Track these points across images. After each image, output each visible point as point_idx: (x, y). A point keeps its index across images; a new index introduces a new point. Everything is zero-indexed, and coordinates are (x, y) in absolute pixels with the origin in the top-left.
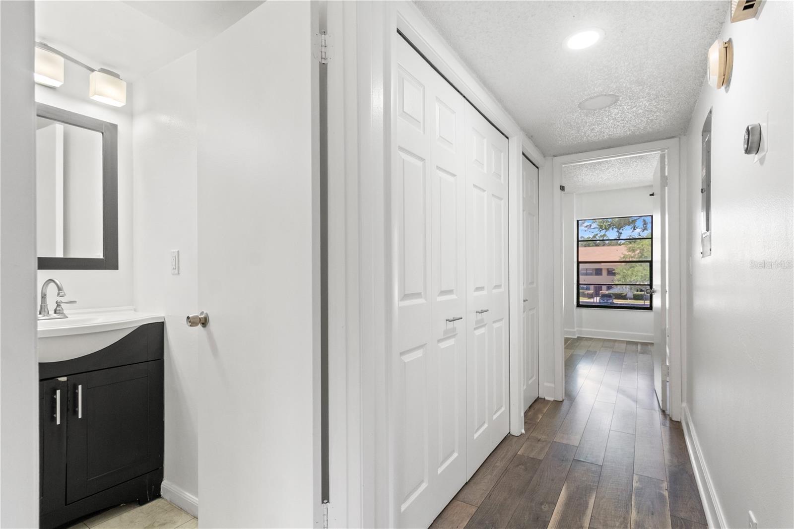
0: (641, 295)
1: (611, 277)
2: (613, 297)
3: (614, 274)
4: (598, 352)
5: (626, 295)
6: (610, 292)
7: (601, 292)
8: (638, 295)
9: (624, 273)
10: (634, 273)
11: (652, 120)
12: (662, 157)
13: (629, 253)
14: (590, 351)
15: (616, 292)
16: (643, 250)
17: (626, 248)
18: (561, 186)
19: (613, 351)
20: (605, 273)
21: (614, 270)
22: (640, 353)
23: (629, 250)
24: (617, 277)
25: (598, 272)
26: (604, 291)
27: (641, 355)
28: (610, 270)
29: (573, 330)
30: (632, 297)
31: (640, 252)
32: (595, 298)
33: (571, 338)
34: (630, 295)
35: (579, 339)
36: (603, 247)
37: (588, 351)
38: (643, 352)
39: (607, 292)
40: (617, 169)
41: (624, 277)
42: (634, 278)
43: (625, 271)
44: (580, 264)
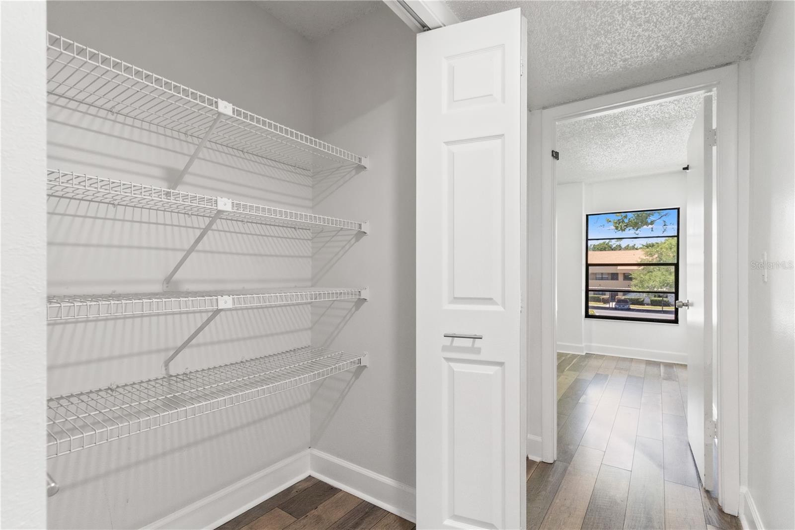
0: (659, 300)
1: (627, 282)
2: (630, 303)
3: (631, 279)
4: (610, 376)
5: (643, 301)
6: (626, 297)
7: (617, 297)
8: (656, 301)
9: (642, 277)
10: (652, 278)
11: (697, 20)
12: (708, 101)
13: (647, 257)
14: (599, 374)
15: (633, 298)
16: (661, 254)
17: (643, 252)
18: (553, 151)
19: (629, 376)
20: (621, 277)
21: (631, 275)
22: (663, 379)
23: (647, 254)
24: (634, 282)
25: (614, 276)
26: (620, 296)
27: (665, 381)
28: (626, 275)
29: (581, 345)
30: (650, 303)
31: (659, 256)
32: (611, 303)
33: (579, 355)
34: (647, 300)
35: (588, 356)
36: (619, 251)
37: (597, 374)
38: (669, 378)
39: (623, 298)
40: (635, 146)
41: (641, 282)
42: (651, 283)
43: (642, 276)
44: (590, 267)
